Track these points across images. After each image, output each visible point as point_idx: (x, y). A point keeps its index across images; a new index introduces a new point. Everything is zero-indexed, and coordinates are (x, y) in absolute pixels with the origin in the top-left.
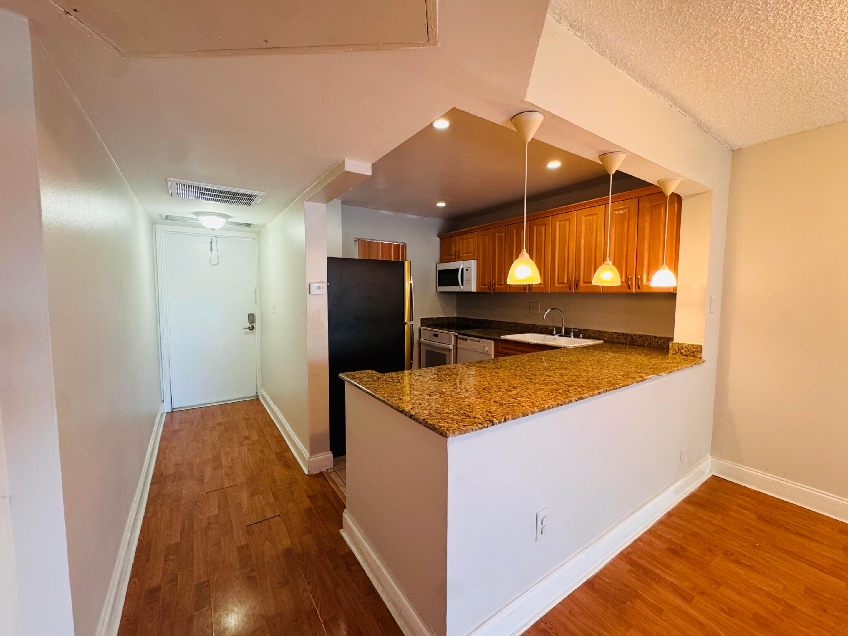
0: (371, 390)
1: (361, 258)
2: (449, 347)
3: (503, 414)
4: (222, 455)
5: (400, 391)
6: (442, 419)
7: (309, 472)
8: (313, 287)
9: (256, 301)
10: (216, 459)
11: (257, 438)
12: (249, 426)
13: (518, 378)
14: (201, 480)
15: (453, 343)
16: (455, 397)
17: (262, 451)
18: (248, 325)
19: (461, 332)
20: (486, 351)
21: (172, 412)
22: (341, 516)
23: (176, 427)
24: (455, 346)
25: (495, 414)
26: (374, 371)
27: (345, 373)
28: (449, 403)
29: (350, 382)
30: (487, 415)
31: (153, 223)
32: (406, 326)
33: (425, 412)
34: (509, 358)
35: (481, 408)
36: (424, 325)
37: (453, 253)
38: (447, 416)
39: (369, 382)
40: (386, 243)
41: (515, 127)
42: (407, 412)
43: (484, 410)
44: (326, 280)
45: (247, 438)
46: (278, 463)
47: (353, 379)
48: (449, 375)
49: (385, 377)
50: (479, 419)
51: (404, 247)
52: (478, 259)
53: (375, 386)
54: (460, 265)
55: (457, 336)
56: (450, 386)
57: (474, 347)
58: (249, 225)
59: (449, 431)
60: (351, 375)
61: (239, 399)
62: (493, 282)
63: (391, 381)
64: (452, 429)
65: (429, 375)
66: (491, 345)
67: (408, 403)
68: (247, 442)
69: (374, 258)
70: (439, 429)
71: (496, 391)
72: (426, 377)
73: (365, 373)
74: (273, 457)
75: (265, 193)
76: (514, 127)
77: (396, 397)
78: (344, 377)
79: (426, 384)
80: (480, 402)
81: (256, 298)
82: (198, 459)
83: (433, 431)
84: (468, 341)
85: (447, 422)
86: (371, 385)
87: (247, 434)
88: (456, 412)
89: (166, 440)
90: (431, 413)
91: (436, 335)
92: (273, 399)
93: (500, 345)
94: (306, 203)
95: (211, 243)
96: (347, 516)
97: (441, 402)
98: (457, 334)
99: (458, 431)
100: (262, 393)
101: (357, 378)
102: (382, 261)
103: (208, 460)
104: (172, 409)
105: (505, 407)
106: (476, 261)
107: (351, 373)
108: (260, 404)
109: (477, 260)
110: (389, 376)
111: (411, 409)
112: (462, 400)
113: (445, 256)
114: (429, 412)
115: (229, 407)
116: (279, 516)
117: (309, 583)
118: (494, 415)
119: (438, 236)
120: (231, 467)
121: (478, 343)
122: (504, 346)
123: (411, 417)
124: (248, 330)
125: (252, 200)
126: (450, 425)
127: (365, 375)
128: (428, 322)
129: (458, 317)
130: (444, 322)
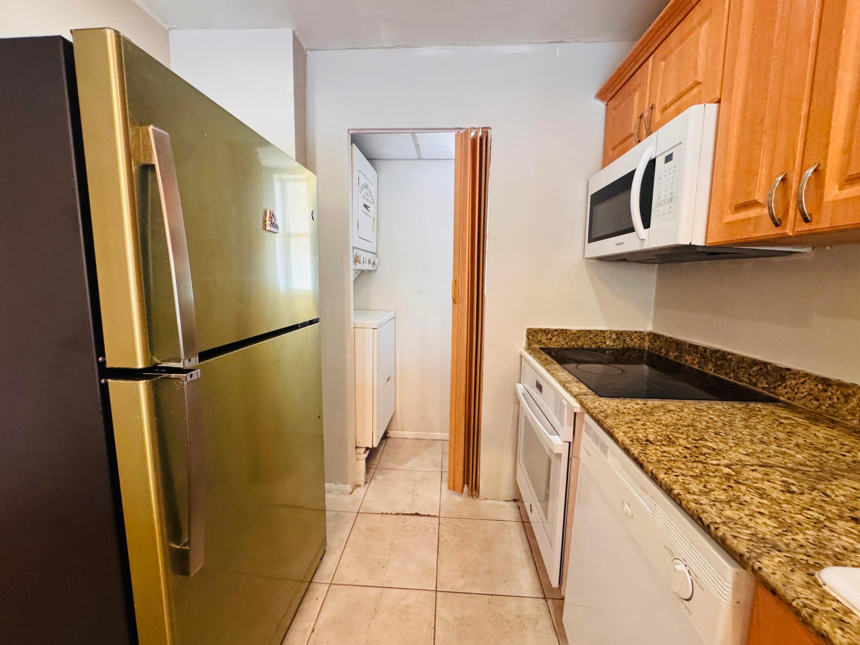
36: (536, 346)
54: (643, 152)
91: (539, 387)
106: (713, 108)
113: (613, 148)
128: (551, 339)
129: (655, 335)
130: (605, 343)
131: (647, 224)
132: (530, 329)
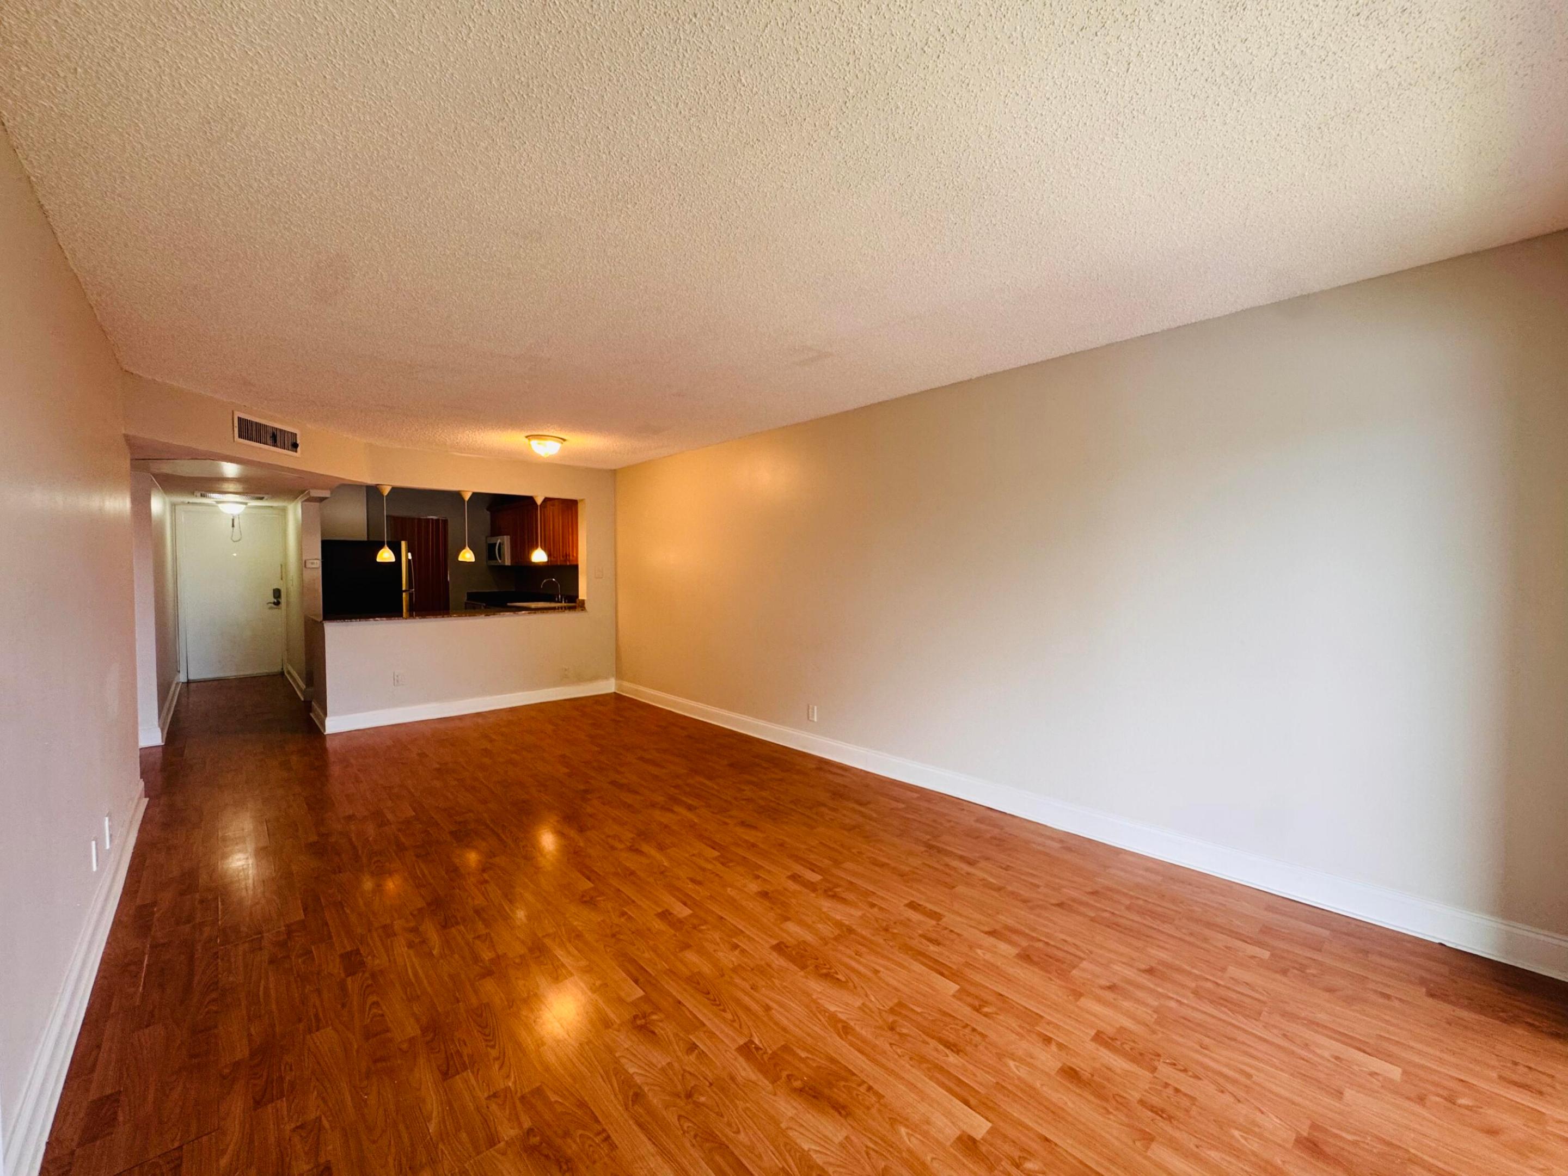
8: (308, 563)
9: (282, 576)
18: (273, 600)
40: (423, 519)
44: (320, 557)
51: (445, 522)
54: (498, 540)
81: (282, 573)
95: (233, 520)
100: (288, 667)
104: (189, 680)
119: (488, 509)
124: (273, 605)
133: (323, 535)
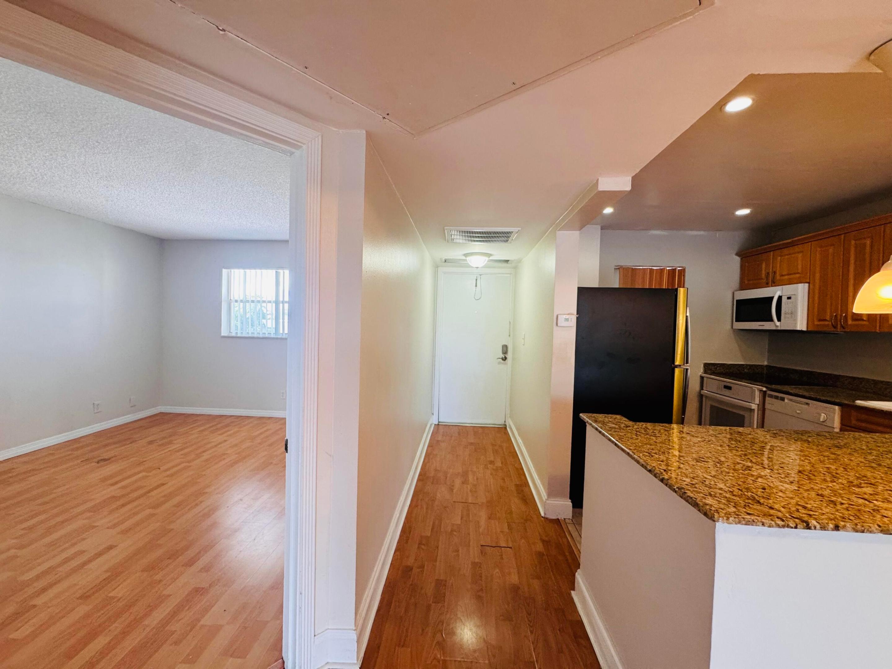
0: (614, 438)
1: (621, 287)
2: (751, 406)
3: (833, 517)
4: (470, 472)
5: (653, 447)
6: (711, 495)
7: (545, 514)
8: (561, 319)
9: (510, 333)
10: (465, 474)
11: (501, 465)
12: (496, 452)
13: (883, 469)
14: (451, 490)
15: (757, 401)
16: (741, 471)
17: (503, 479)
18: (502, 355)
19: (773, 386)
20: (821, 420)
21: (438, 424)
22: (574, 575)
23: (440, 438)
24: (761, 406)
25: (817, 514)
26: (623, 418)
27: (587, 414)
28: (727, 478)
29: (591, 424)
30: (798, 510)
31: (436, 267)
32: (677, 371)
33: (684, 479)
34: (868, 436)
35: (787, 497)
36: (709, 372)
37: (763, 276)
38: (721, 494)
39: (614, 428)
40: (656, 269)
41: (877, 66)
42: (657, 473)
43: (793, 502)
44: (575, 312)
45: (492, 462)
46: (515, 494)
47: (596, 421)
48: (736, 441)
49: (636, 427)
50: (779, 511)
51: (682, 272)
52: (811, 282)
53: (621, 434)
54: (775, 292)
55: (765, 392)
56: (735, 455)
57: (798, 412)
58: (507, 261)
59: (719, 513)
60: (594, 417)
61: (490, 424)
62: (841, 316)
63: (643, 432)
64: (724, 512)
65: (703, 435)
66: (835, 413)
67: (662, 463)
68: (491, 466)
69: (638, 286)
70: (702, 507)
71: (825, 480)
72: (697, 437)
73: (611, 418)
74: (513, 488)
75: (520, 229)
76: (875, 67)
77: (647, 452)
78: (585, 417)
79: (694, 446)
80: (786, 489)
81: (510, 330)
82: (451, 470)
83: (693, 506)
84: (786, 401)
85: (717, 500)
86: (615, 432)
87: (492, 459)
88: (736, 492)
89: (432, 446)
90: (693, 483)
91: (729, 388)
92: (518, 429)
93: (854, 413)
94: (557, 232)
95: (476, 280)
96: (579, 576)
97: (713, 473)
98: (764, 389)
99: (735, 518)
100: (510, 423)
101: (600, 422)
102: (650, 289)
103: (459, 473)
104: (439, 422)
105: (839, 507)
106: (807, 285)
107: (595, 415)
108: (507, 434)
109: (809, 283)
110: (642, 426)
111: (665, 470)
112: (753, 478)
113: (749, 280)
114: (691, 481)
115: (480, 431)
116: (511, 548)
117: (532, 632)
118: (811, 513)
119: (737, 254)
120: (475, 485)
121: (806, 406)
122: (864, 417)
123: (662, 480)
124: (501, 360)
125: (508, 237)
126: (722, 506)
127: (610, 420)
128: (716, 368)
129: (770, 366)
130: (744, 370)
131: (779, 319)
132: (705, 363)
133: (578, 282)
